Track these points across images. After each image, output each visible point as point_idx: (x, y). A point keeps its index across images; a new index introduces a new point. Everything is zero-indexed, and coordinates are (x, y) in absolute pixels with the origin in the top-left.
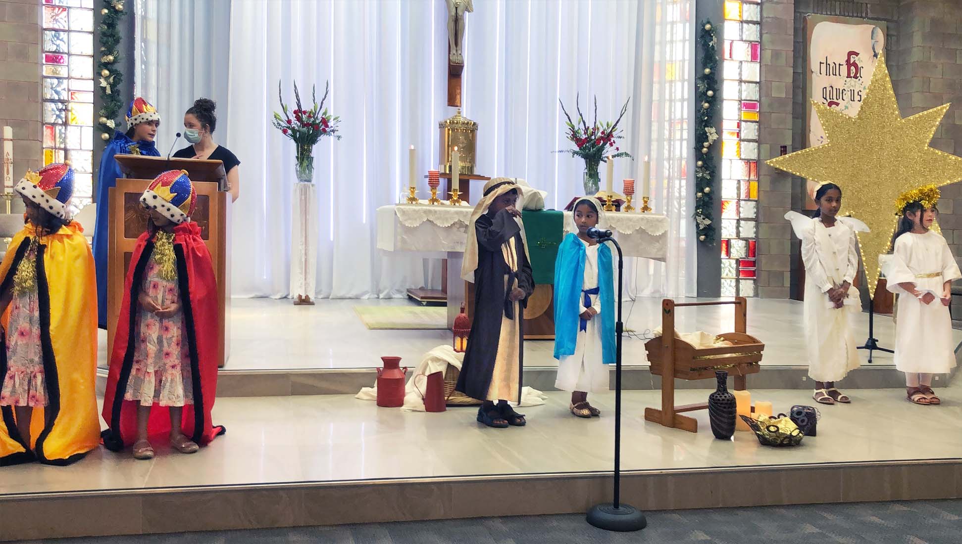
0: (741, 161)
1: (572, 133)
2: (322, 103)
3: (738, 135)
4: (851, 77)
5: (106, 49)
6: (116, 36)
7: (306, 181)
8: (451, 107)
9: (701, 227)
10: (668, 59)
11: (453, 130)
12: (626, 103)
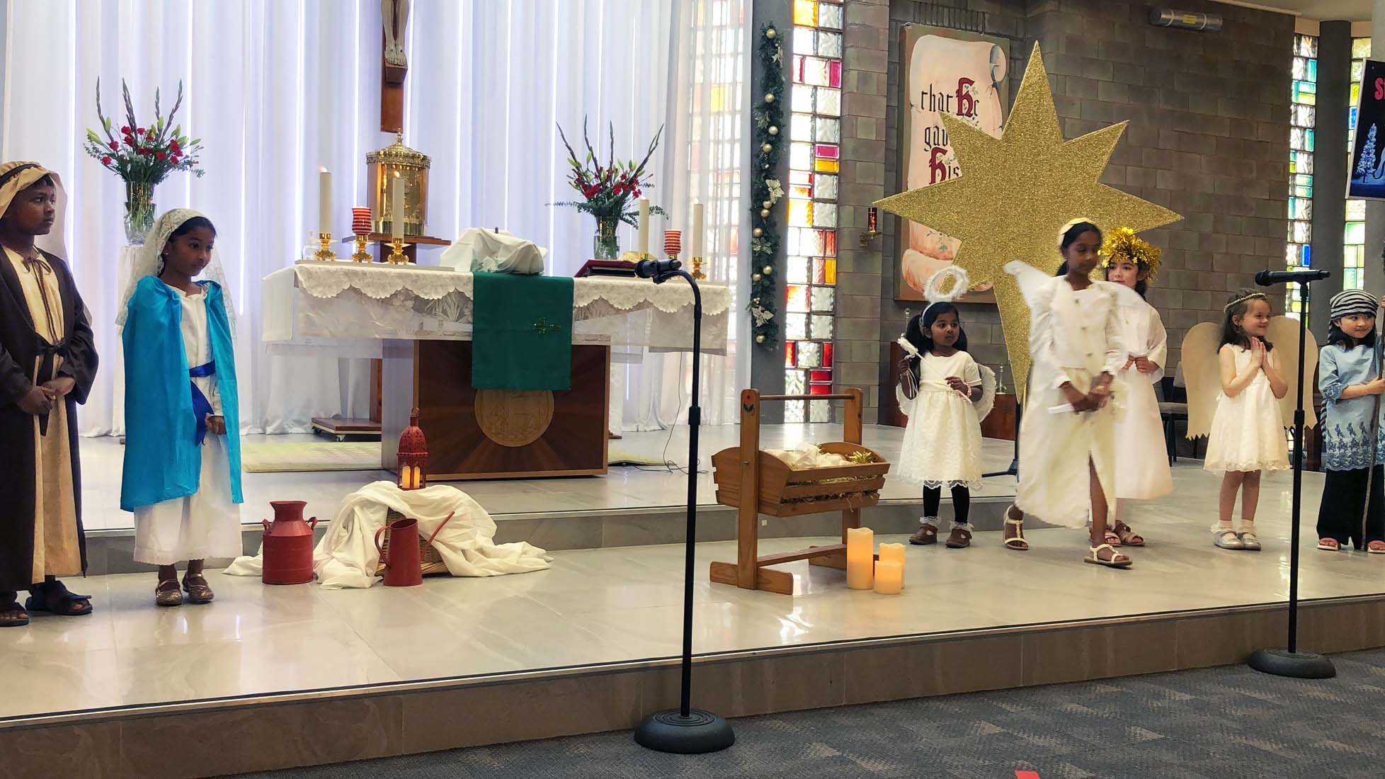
0: (812, 230)
1: (577, 177)
2: (171, 117)
3: (810, 192)
4: (963, 115)
8: (386, 133)
9: (759, 323)
10: (713, 80)
11: (390, 166)
12: (657, 133)
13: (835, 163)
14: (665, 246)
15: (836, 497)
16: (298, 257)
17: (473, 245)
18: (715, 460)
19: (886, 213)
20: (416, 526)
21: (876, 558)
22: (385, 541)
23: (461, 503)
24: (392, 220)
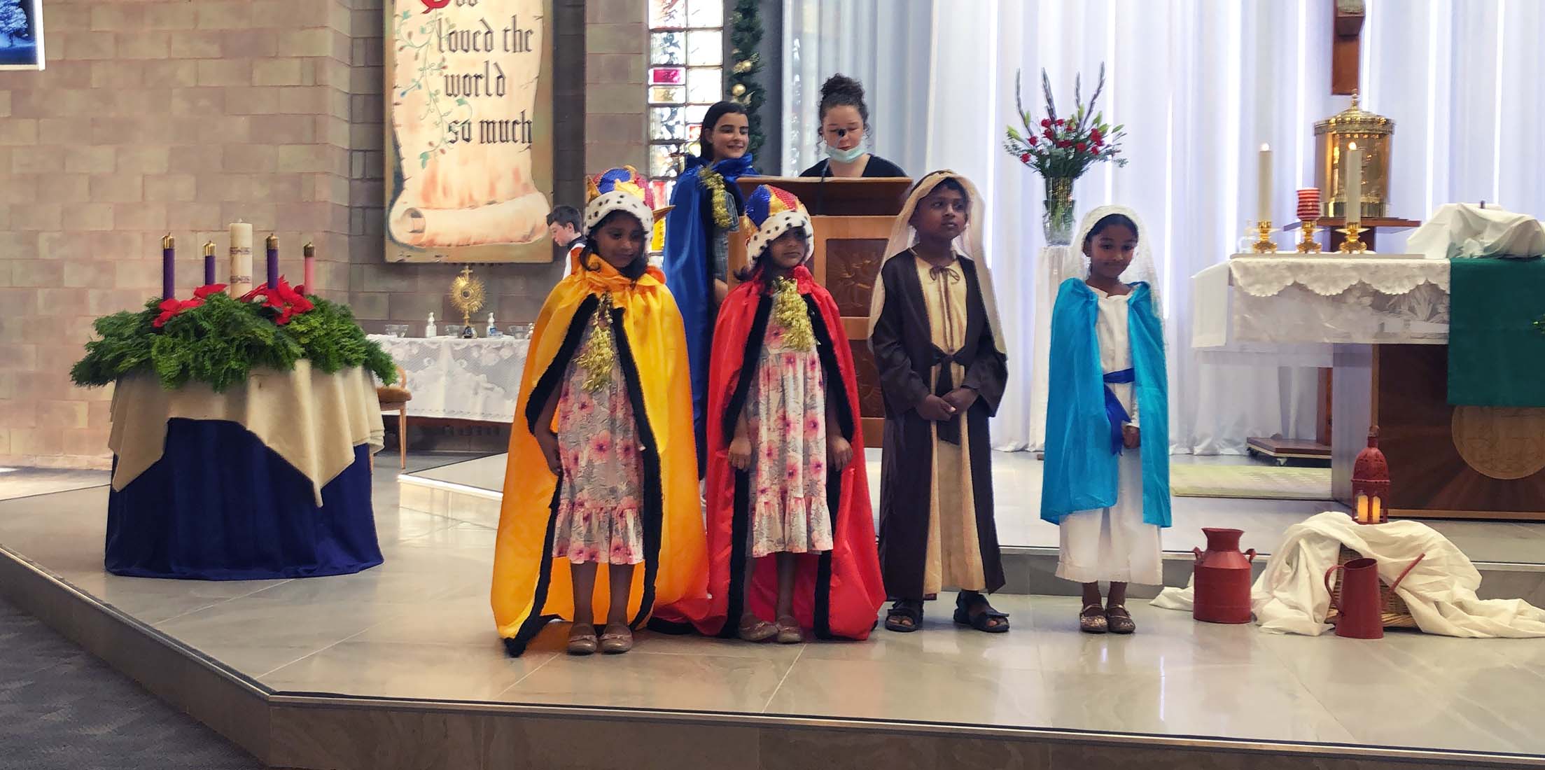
2: (1092, 104)
5: (741, 52)
6: (756, 30)
7: (1060, 243)
8: (1339, 97)
11: (1343, 135)
16: (1233, 251)
17: (1451, 225)
20: (1376, 567)
22: (1337, 583)
23: (1434, 545)
24: (1345, 199)
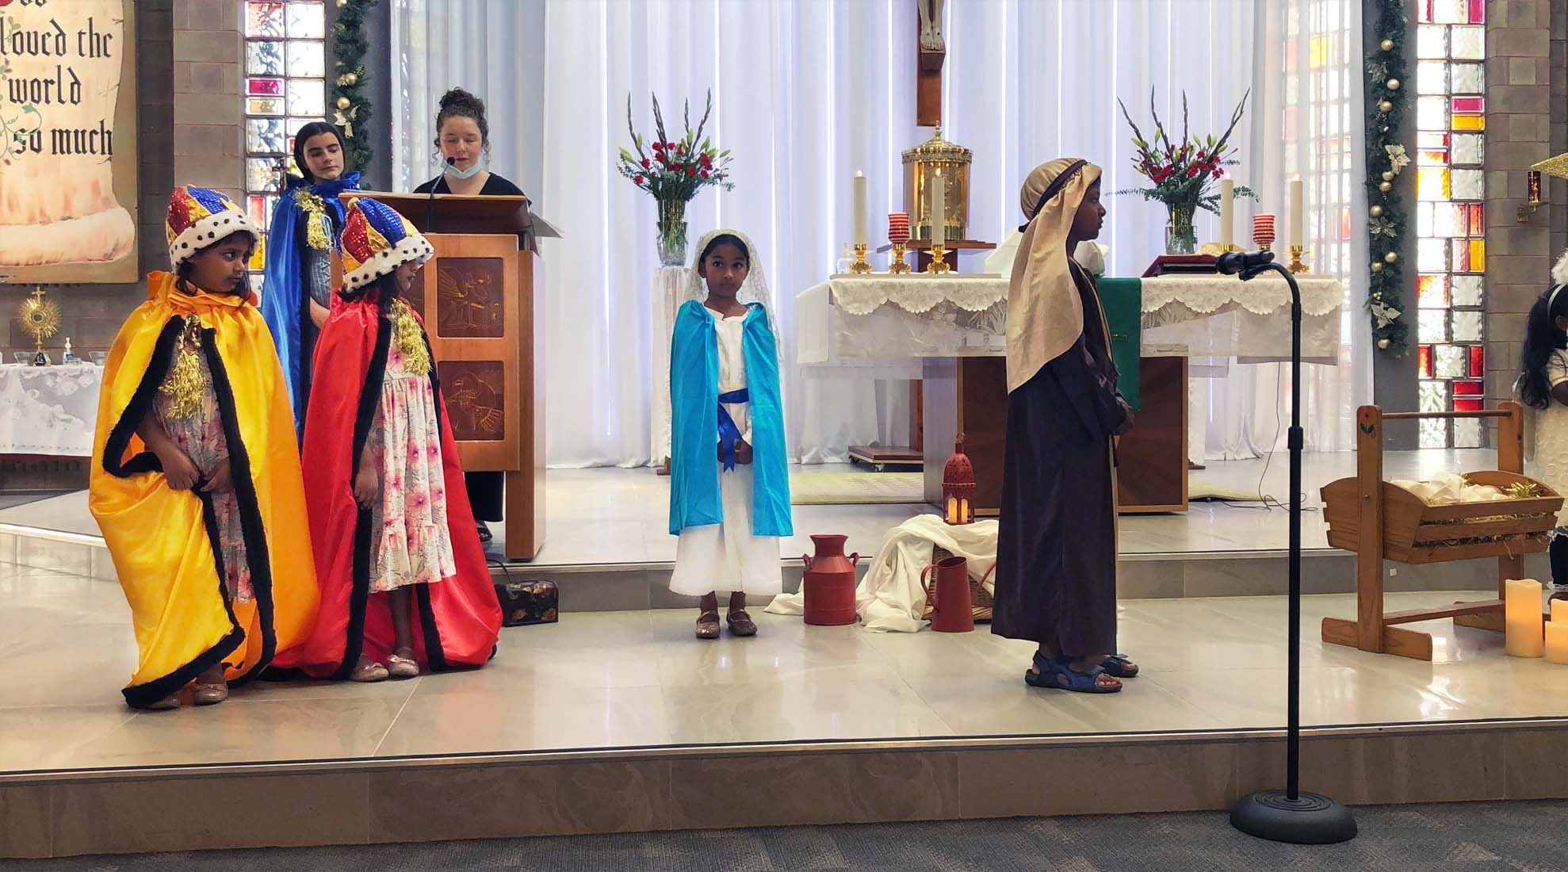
0: (1451, 203)
2: (700, 129)
3: (1446, 157)
5: (344, 64)
6: (361, 42)
7: (674, 263)
8: (923, 127)
9: (1382, 324)
10: (1312, 30)
11: (927, 164)
12: (1238, 100)
13: (1480, 119)
14: (1255, 235)
15: (1489, 539)
16: (831, 272)
18: (1325, 493)
19: (1553, 178)
20: (965, 565)
21: (1546, 618)
22: (932, 581)
24: (931, 223)
